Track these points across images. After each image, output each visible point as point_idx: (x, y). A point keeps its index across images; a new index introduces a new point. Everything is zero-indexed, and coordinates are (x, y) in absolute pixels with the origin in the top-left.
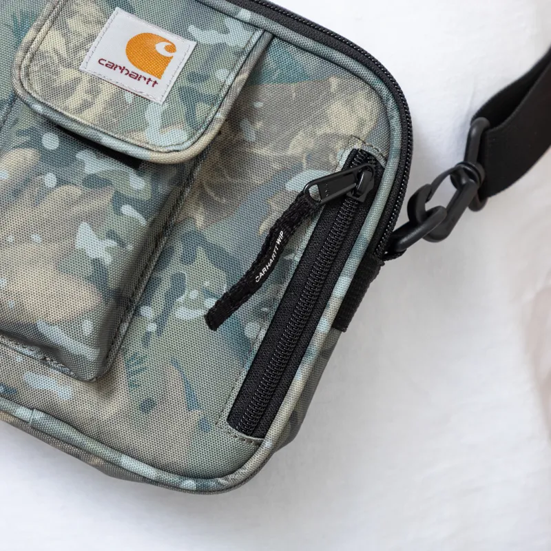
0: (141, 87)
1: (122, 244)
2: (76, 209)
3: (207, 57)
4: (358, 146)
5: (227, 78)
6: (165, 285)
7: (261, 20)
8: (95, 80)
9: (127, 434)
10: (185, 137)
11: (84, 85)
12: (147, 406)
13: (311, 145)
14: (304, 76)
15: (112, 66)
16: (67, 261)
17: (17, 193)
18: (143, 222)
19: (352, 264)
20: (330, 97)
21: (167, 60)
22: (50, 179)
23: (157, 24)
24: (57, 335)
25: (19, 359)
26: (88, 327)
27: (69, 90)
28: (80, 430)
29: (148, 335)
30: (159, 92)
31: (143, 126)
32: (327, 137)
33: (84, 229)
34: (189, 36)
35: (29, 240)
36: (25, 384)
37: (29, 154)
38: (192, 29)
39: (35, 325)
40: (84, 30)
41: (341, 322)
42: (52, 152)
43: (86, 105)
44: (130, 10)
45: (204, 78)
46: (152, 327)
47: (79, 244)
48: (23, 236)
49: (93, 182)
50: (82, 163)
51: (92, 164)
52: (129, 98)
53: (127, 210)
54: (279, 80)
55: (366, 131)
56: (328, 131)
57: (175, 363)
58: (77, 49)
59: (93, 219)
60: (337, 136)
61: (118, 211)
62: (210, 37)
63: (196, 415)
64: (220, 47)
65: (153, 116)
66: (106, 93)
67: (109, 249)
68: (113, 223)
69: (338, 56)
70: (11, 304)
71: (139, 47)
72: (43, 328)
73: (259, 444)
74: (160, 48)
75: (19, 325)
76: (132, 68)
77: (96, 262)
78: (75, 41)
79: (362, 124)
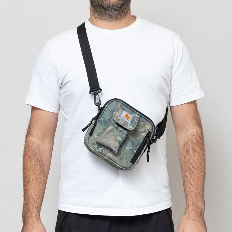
1: (123, 139)
2: (118, 134)
3: (134, 118)
4: (149, 131)
5: (136, 121)
6: (125, 144)
7: (140, 114)
8: (122, 119)
9: (118, 162)
10: (132, 127)
11: (121, 120)
12: (121, 159)
13: (144, 130)
14: (144, 121)
15: (124, 118)
16: (116, 140)
17: (111, 131)
20: (146, 124)
22: (115, 130)
24: (114, 149)
25: (107, 151)
26: (117, 148)
27: (119, 120)
28: (112, 160)
29: (122, 150)
33: (119, 136)
36: (107, 154)
37: (113, 127)
38: (132, 114)
39: (111, 148)
40: (121, 113)
42: (116, 127)
43: (121, 122)
44: (125, 111)
45: (134, 120)
47: (118, 138)
48: (111, 136)
49: (120, 131)
50: (119, 129)
51: (120, 129)
52: (126, 122)
53: (124, 135)
54: (141, 121)
55: (150, 129)
56: (145, 128)
57: (125, 154)
58: (120, 115)
60: (147, 129)
62: (134, 115)
63: (126, 161)
65: (129, 124)
66: (123, 121)
67: (121, 139)
68: (122, 136)
69: (148, 120)
70: (109, 144)
71: (127, 115)
72: (112, 148)
73: (133, 165)
74: (129, 116)
75: (109, 147)
76: (126, 118)
77: (120, 141)
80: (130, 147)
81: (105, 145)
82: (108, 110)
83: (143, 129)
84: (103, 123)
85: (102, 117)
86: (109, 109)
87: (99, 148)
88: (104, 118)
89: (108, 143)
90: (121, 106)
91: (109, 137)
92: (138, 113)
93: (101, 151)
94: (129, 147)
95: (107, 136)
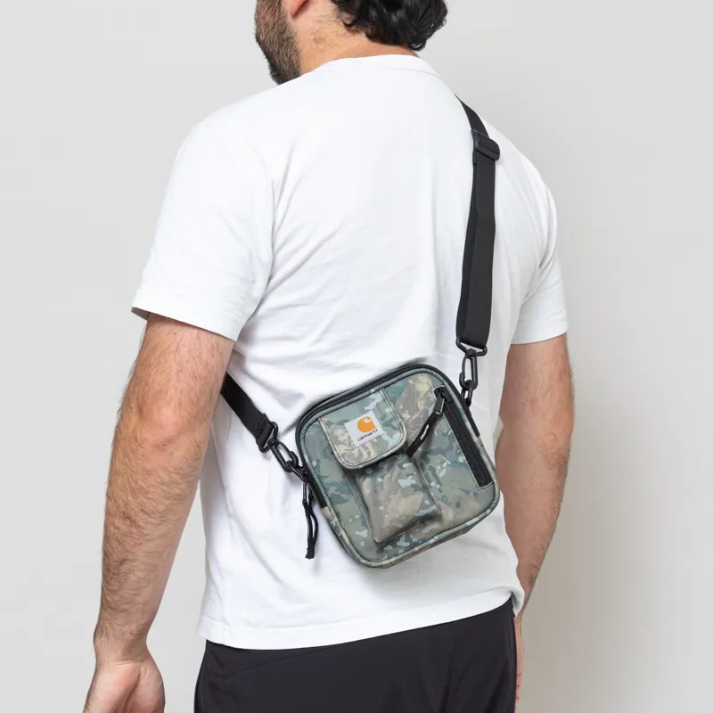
0: (374, 435)
1: (412, 475)
2: (393, 479)
3: (378, 409)
4: (434, 389)
5: (389, 409)
6: (430, 473)
7: (377, 387)
8: (363, 445)
9: (462, 516)
10: (399, 434)
11: (362, 450)
12: (458, 505)
13: (423, 402)
14: (403, 388)
15: (362, 438)
16: (406, 492)
17: (376, 492)
18: (411, 464)
19: (465, 417)
20: (414, 386)
21: (371, 422)
22: (379, 480)
23: (356, 417)
25: (417, 530)
26: (427, 502)
27: (361, 455)
28: (449, 529)
29: (439, 489)
30: (380, 430)
31: (387, 443)
32: (424, 396)
33: (400, 481)
34: (368, 411)
35: (390, 499)
36: (424, 535)
37: (368, 479)
38: (366, 408)
39: (415, 517)
40: (345, 438)
41: (478, 434)
43: (369, 453)
44: (347, 421)
45: (385, 415)
46: (438, 486)
47: (403, 486)
48: (388, 500)
52: (375, 440)
53: (405, 466)
54: (399, 396)
55: (431, 383)
56: (422, 395)
58: (350, 443)
59: (400, 476)
60: (427, 393)
61: (403, 469)
62: (372, 405)
63: (471, 494)
64: (377, 405)
65: (386, 438)
66: (369, 445)
67: (411, 479)
68: (405, 472)
70: (404, 518)
71: (361, 426)
72: (417, 515)
73: (493, 483)
74: (366, 421)
75: (411, 521)
76: (367, 433)
77: (412, 485)
78: (347, 443)
79: (428, 384)
80: (445, 465)
81: (401, 526)
82: (318, 461)
83: (419, 403)
84: (343, 495)
85: (326, 487)
86: (319, 456)
87: (398, 544)
88: (332, 484)
89: (400, 517)
90: (329, 424)
91: (386, 507)
92: (373, 390)
93: (408, 544)
94: (443, 468)
95: (381, 508)
